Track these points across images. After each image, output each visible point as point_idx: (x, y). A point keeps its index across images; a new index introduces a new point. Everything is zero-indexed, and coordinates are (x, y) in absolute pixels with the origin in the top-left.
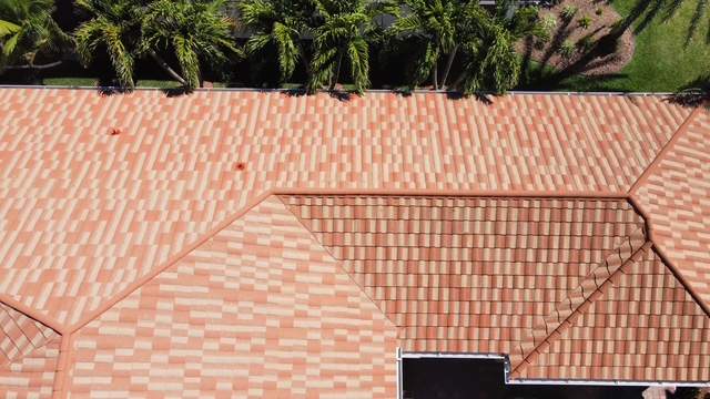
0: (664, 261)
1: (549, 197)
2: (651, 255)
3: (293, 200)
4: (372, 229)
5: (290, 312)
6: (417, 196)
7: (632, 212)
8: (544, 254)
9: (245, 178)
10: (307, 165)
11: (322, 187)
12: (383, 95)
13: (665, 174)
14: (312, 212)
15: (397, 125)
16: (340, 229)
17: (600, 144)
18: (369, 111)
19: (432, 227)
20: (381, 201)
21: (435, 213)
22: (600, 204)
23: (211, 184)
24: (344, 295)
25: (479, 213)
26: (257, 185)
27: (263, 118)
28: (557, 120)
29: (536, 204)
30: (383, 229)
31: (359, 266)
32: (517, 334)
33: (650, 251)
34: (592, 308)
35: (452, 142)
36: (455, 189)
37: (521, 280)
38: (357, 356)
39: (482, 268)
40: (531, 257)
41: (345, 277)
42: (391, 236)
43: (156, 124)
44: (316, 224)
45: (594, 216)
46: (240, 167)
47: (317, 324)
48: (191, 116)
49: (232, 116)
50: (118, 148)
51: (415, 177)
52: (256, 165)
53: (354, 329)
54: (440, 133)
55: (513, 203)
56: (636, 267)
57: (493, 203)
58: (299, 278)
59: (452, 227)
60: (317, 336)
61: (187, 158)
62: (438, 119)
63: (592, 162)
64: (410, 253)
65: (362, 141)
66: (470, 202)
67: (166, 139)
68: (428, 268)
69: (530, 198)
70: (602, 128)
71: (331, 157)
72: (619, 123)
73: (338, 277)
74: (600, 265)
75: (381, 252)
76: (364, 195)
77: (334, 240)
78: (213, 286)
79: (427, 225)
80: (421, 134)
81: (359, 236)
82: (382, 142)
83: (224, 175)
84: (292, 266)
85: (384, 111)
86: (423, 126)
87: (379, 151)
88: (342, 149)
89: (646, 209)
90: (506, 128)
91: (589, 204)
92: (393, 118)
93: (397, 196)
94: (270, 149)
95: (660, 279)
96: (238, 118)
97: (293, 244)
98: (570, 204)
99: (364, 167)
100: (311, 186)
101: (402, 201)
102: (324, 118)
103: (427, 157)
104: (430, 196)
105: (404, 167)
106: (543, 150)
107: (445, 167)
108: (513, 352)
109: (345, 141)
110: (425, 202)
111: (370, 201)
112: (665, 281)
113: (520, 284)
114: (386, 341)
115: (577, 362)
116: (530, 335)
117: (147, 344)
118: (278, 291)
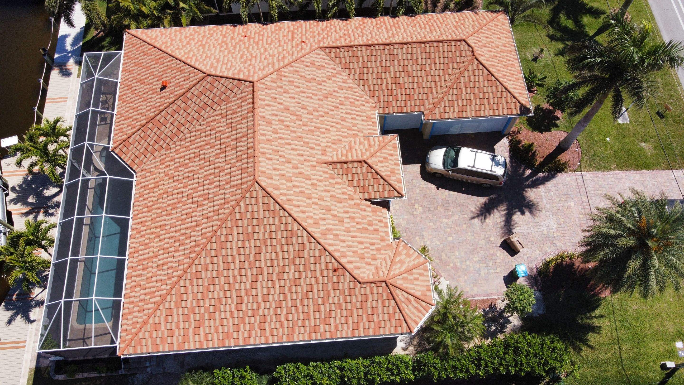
0: (481, 64)
1: (432, 42)
2: (476, 62)
3: (327, 50)
4: (361, 60)
5: (331, 90)
6: (378, 45)
7: (466, 46)
8: (433, 66)
9: (306, 45)
10: (331, 40)
11: (339, 44)
12: (360, 18)
13: (482, 35)
14: (335, 55)
15: (368, 27)
16: (348, 61)
17: (455, 27)
18: (354, 24)
19: (386, 58)
20: (364, 48)
21: (386, 52)
22: (453, 43)
23: (293, 47)
24: (352, 88)
25: (404, 50)
26: (311, 46)
27: (308, 28)
28: (438, 21)
29: (427, 45)
30: (366, 60)
31: (357, 77)
32: (426, 102)
33: (475, 60)
34: (455, 86)
35: (391, 30)
36: (394, 41)
37: (425, 78)
38: (359, 109)
39: (408, 74)
40: (428, 68)
41: (352, 81)
42: (369, 63)
43: (261, 33)
44: (338, 60)
45: (451, 49)
46: (303, 42)
47: (342, 96)
48: (276, 30)
49: (294, 29)
50: (249, 40)
51: (377, 40)
52: (310, 41)
53: (358, 100)
54: (386, 28)
55: (418, 45)
56: (470, 67)
57: (410, 46)
58: (333, 78)
59: (394, 57)
60: (343, 99)
61: (280, 41)
62: (385, 24)
63: (450, 31)
64: (377, 70)
65: (353, 32)
66: (400, 46)
67: (268, 37)
68: (386, 75)
69: (424, 42)
70: (457, 22)
71: (341, 37)
72: (464, 20)
73: (348, 81)
74: (457, 69)
75: (365, 70)
76: (356, 46)
77: (345, 66)
78: (301, 76)
79: (384, 57)
80: (378, 29)
81: (356, 64)
82: (361, 31)
83: (297, 45)
84: (330, 74)
85: (361, 23)
86: (379, 26)
87: (361, 34)
88: (345, 35)
89: (473, 45)
90: (415, 25)
91: (449, 44)
92: (365, 25)
93: (370, 45)
94: (315, 37)
95: (481, 72)
96: (297, 29)
97: (329, 66)
98: (441, 44)
99: (355, 38)
100: (335, 45)
101: (372, 48)
102: (335, 27)
103: (381, 35)
104: (383, 45)
105: (372, 38)
106: (430, 30)
107: (389, 37)
108: (425, 110)
109: (346, 32)
110: (382, 47)
111: (359, 48)
112: (483, 72)
113: (425, 80)
114: (371, 107)
115: (452, 111)
116: (431, 101)
117: (281, 90)
118: (326, 82)
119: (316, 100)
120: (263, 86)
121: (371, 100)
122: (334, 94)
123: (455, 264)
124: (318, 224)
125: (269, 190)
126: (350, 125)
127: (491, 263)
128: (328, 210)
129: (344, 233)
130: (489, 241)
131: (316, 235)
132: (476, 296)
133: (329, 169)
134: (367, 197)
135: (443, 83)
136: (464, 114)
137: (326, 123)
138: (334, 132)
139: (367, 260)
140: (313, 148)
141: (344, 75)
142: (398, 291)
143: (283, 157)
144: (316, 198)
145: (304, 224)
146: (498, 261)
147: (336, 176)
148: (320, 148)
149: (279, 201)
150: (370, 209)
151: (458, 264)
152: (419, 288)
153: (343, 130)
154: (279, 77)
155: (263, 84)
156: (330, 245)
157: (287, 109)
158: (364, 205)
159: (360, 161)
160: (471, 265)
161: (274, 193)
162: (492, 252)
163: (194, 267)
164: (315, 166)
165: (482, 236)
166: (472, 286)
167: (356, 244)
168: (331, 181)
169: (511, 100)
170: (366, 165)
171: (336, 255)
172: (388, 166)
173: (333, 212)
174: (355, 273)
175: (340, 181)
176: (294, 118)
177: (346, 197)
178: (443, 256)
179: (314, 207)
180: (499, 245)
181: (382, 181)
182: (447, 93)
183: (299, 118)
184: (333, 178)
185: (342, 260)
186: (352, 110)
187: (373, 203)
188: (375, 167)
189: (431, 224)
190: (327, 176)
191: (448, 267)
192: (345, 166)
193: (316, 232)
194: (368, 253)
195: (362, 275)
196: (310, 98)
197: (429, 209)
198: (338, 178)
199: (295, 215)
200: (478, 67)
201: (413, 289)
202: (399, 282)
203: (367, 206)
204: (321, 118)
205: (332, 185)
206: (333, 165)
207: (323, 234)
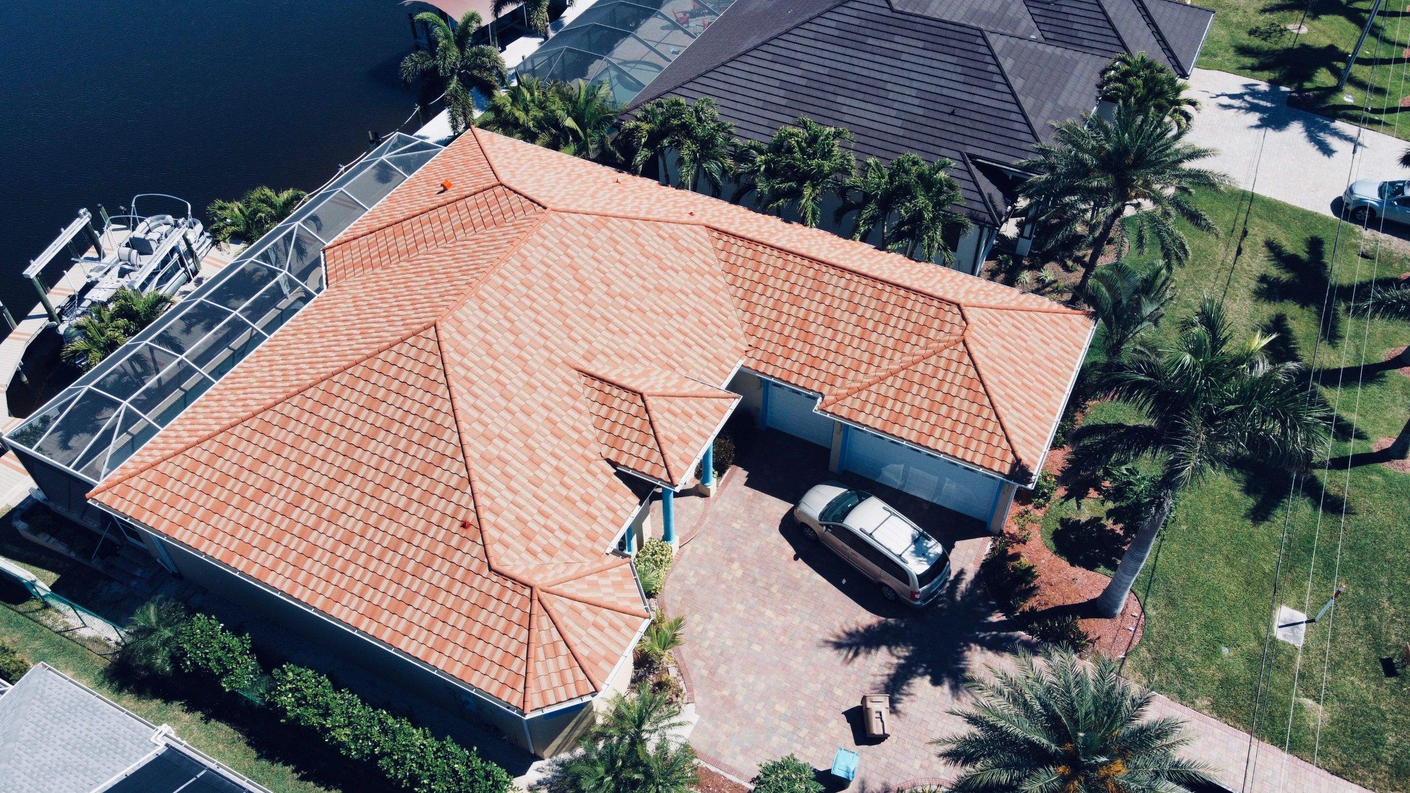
0: (970, 355)
1: (898, 286)
2: (961, 347)
3: (715, 234)
4: (761, 270)
5: (678, 286)
6: (803, 257)
7: (959, 317)
8: (881, 327)
9: (691, 217)
10: (738, 228)
11: (740, 234)
13: (1007, 318)
14: (725, 245)
15: (818, 241)
16: (739, 263)
19: (805, 282)
20: (775, 253)
21: (811, 273)
22: (935, 303)
24: (720, 304)
25: (843, 282)
26: (697, 220)
29: (888, 289)
30: (769, 272)
31: (740, 292)
32: (839, 382)
33: (961, 344)
34: (902, 375)
35: (853, 255)
37: (856, 341)
38: (709, 339)
39: (830, 322)
40: (870, 325)
41: (728, 296)
42: (773, 279)
43: (646, 189)
44: (723, 254)
45: (928, 310)
46: (691, 214)
47: (692, 304)
51: (811, 253)
52: (702, 217)
53: (717, 326)
54: (847, 252)
55: (870, 282)
56: (946, 353)
57: (856, 279)
58: (694, 274)
59: (819, 285)
60: (689, 309)
62: (853, 248)
63: (952, 290)
64: (781, 295)
66: (839, 273)
67: (648, 193)
68: (790, 310)
69: (885, 282)
70: (980, 290)
72: (998, 294)
73: (720, 292)
74: (922, 348)
75: (760, 288)
76: (767, 245)
77: (731, 269)
78: (638, 243)
79: (801, 280)
80: (832, 247)
81: (750, 272)
83: (677, 212)
84: (694, 267)
86: (837, 246)
87: (795, 240)
89: (972, 320)
90: (903, 267)
91: (928, 301)
92: (818, 238)
93: (791, 253)
94: (718, 217)
95: (963, 368)
97: (702, 257)
98: (913, 297)
99: (778, 240)
100: (733, 231)
101: (791, 256)
103: (826, 252)
105: (806, 248)
106: (921, 277)
108: (830, 393)
110: (806, 262)
111: (768, 250)
112: (967, 371)
113: (855, 344)
114: (736, 348)
115: (876, 413)
116: (849, 384)
117: (586, 241)
118: (677, 272)
119: (637, 284)
120: (559, 221)
121: (743, 339)
122: (679, 294)
123: (733, 695)
124: (490, 440)
125: (445, 346)
126: (673, 349)
127: (804, 732)
128: (525, 433)
129: (525, 481)
130: (829, 692)
131: (469, 451)
132: (731, 771)
133: (579, 383)
134: (612, 457)
135: (886, 362)
136: (896, 430)
137: (629, 321)
138: (633, 340)
139: (533, 545)
140: (575, 341)
141: (722, 281)
142: (545, 621)
143: (511, 321)
144: (517, 405)
145: (463, 425)
146: (823, 736)
147: (583, 398)
148: (586, 346)
149: (450, 370)
150: (606, 480)
151: (740, 698)
152: (591, 643)
153: (652, 348)
154: (598, 225)
155: (563, 218)
156: (482, 480)
157: (575, 269)
158: (599, 467)
159: (634, 392)
160: (763, 714)
161: (451, 355)
162: (821, 713)
163: (271, 413)
164: (556, 365)
165: (822, 677)
166: (738, 749)
167: (535, 511)
168: (567, 399)
169: (1000, 442)
170: (640, 403)
171: (482, 500)
172: (681, 427)
173: (531, 442)
174: (495, 549)
175: (583, 408)
176: (577, 285)
177: (576, 436)
178: (722, 670)
179: (504, 413)
180: (845, 709)
181: (652, 441)
182: (882, 379)
183: (585, 290)
184: (575, 399)
185: (486, 516)
186: (692, 330)
187: (619, 474)
188: (654, 414)
189: (741, 607)
190: (566, 388)
191: (716, 693)
192: (607, 389)
193: (475, 449)
194: (546, 538)
195: (504, 560)
196: (631, 277)
197: (755, 581)
198: (585, 404)
199: (459, 403)
200: (961, 357)
201: (579, 637)
202: (557, 606)
203: (604, 472)
204: (624, 312)
205: (566, 407)
206: (589, 379)
207: (486, 459)
